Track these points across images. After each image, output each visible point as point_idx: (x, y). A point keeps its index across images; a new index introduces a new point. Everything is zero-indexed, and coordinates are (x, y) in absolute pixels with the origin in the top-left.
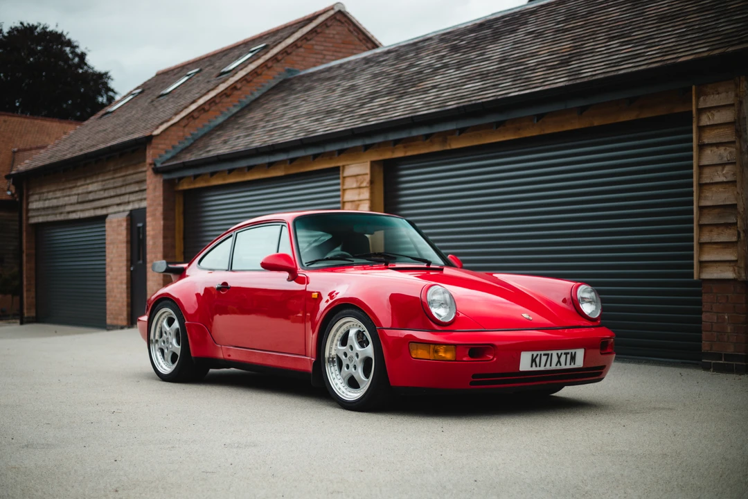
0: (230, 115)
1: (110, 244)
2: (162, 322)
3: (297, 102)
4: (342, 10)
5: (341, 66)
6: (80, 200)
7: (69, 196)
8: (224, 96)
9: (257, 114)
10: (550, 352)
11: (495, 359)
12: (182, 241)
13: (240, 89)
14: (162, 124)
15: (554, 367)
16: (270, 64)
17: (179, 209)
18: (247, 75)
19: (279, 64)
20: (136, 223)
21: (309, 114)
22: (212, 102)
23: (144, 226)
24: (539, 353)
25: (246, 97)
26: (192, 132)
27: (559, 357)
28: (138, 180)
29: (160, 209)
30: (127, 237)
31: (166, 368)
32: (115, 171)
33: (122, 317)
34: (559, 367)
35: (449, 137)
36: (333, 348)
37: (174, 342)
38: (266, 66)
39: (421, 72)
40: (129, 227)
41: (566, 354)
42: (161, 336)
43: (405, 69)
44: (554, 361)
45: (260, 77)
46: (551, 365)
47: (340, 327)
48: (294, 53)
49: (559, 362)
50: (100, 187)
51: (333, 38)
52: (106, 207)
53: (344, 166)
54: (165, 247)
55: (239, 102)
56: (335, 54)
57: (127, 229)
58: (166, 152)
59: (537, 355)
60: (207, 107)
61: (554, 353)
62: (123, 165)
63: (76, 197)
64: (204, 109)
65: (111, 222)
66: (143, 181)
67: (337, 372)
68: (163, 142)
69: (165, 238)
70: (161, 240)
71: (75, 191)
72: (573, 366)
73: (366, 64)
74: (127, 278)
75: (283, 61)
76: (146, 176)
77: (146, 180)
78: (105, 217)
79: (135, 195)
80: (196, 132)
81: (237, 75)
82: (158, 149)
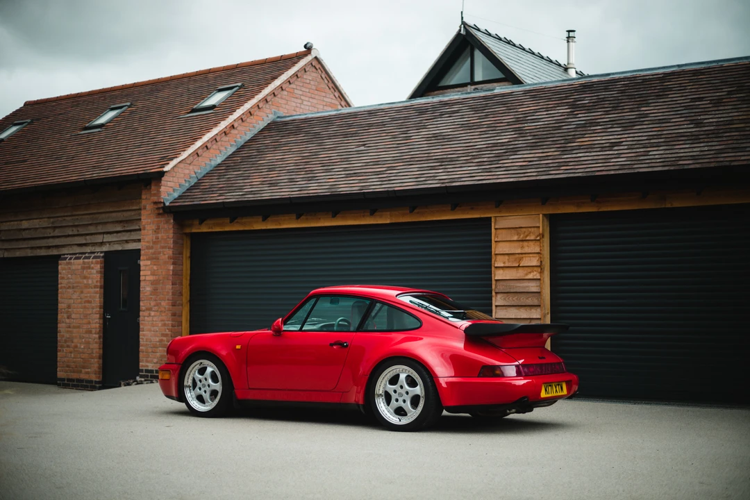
0: (227, 155)
1: (67, 288)
4: (318, 57)
8: (224, 135)
13: (236, 128)
16: (261, 105)
17: (187, 253)
18: (243, 114)
19: (267, 106)
22: (214, 139)
23: (136, 270)
25: (241, 137)
26: (196, 171)
28: (120, 219)
29: (168, 252)
30: (102, 281)
32: (75, 208)
33: (89, 370)
38: (258, 106)
45: (253, 118)
48: (279, 96)
50: (45, 225)
51: (309, 83)
52: (57, 247)
53: (495, 218)
54: (174, 294)
55: (235, 141)
56: (311, 100)
57: (102, 272)
58: (174, 190)
60: (209, 145)
62: (92, 202)
64: (207, 147)
65: (71, 264)
68: (171, 179)
69: (174, 284)
70: (170, 286)
74: (100, 327)
75: (270, 103)
77: (140, 219)
78: (58, 257)
79: (115, 234)
80: (199, 171)
81: (235, 113)
82: (167, 186)
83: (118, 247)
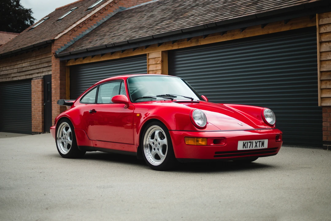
0: (92, 29)
1: (34, 92)
2: (63, 129)
3: (126, 23)
5: (146, 5)
6: (18, 71)
7: (13, 69)
8: (90, 20)
9: (106, 29)
10: (252, 141)
11: (226, 145)
12: (69, 90)
13: (97, 17)
14: (59, 34)
15: (254, 148)
16: (111, 5)
17: (68, 75)
18: (101, 10)
19: (116, 5)
20: (46, 81)
21: (131, 29)
22: (83, 23)
23: (51, 83)
24: (247, 141)
25: (100, 21)
26: (74, 38)
27: (256, 143)
28: (47, 61)
29: (59, 75)
30: (42, 89)
31: (64, 151)
32: (36, 57)
33: (40, 128)
34: (256, 148)
35: (199, 39)
36: (147, 140)
37: (69, 138)
38: (110, 5)
39: (185, 8)
40: (43, 84)
41: (260, 142)
42: (62, 136)
43: (178, 7)
44: (254, 145)
45: (107, 11)
46: (252, 147)
47: (151, 130)
49: (256, 145)
50: (29, 65)
52: (32, 74)
53: (148, 54)
54: (60, 93)
55: (97, 23)
57: (42, 85)
58: (61, 47)
59: (246, 142)
60: (81, 26)
61: (254, 141)
62: (40, 54)
63: (17, 69)
64: (79, 26)
65: (34, 82)
66: (50, 62)
67: (149, 152)
68: (60, 42)
69: (60, 89)
70: (59, 90)
71: (16, 67)
72: (263, 148)
73: (159, 4)
74: (42, 109)
75: (118, 3)
76: (51, 59)
77: (51, 61)
78: (31, 79)
79: (46, 68)
80: (76, 38)
81: (95, 10)
82: (57, 46)
83: (47, 74)
